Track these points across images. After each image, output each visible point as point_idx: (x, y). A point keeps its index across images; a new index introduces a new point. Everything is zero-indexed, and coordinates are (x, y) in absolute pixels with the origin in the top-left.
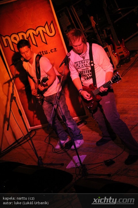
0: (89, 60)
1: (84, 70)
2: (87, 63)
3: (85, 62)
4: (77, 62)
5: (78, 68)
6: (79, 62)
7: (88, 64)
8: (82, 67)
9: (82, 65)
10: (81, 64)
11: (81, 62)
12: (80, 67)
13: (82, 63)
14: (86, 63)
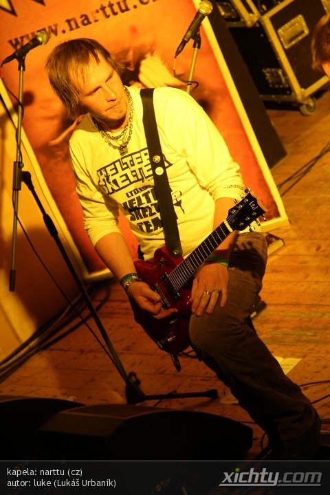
0: (147, 151)
1: (135, 196)
2: (140, 166)
3: (136, 161)
4: (105, 168)
5: (114, 191)
6: (113, 166)
7: (145, 169)
8: (127, 182)
9: (126, 175)
10: (121, 173)
11: (118, 164)
12: (117, 185)
13: (123, 169)
14: (136, 167)
